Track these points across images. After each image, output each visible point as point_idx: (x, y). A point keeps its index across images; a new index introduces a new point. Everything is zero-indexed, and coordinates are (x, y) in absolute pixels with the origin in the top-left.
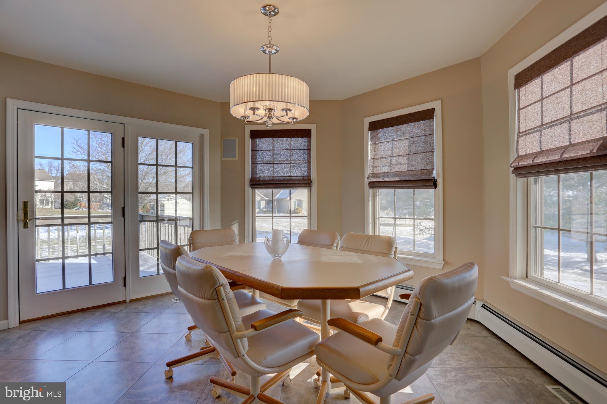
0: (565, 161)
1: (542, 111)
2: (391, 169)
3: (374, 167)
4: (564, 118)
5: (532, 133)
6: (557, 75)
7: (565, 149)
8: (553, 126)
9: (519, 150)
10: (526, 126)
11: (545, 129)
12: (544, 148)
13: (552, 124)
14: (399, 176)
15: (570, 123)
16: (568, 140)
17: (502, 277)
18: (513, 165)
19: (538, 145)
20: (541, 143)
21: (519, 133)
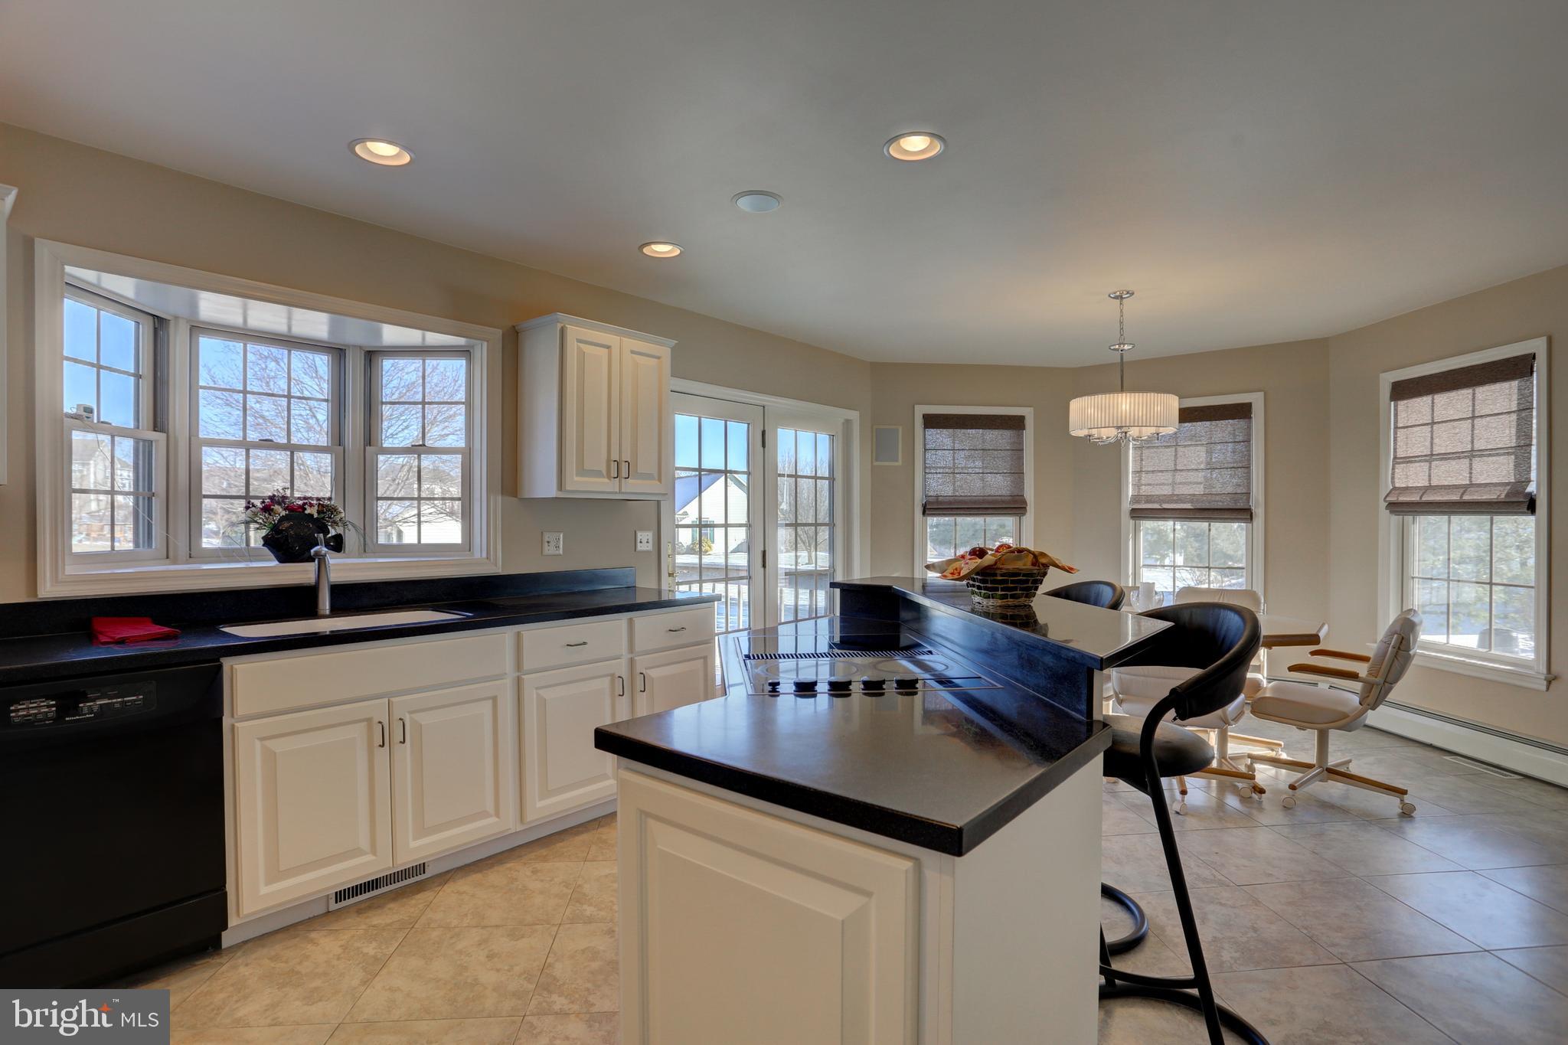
0: (1464, 503)
1: (1432, 438)
2: (1173, 490)
3: (1138, 485)
4: (1463, 452)
5: (1415, 462)
6: (1454, 401)
7: (1464, 488)
8: (1449, 459)
9: (1396, 480)
10: (1407, 451)
11: (1436, 460)
12: (1434, 483)
13: (1445, 457)
14: (1191, 502)
15: (1471, 460)
16: (1468, 478)
17: (1368, 644)
18: (1388, 499)
19: (1427, 478)
20: (1430, 476)
21: (1395, 458)
